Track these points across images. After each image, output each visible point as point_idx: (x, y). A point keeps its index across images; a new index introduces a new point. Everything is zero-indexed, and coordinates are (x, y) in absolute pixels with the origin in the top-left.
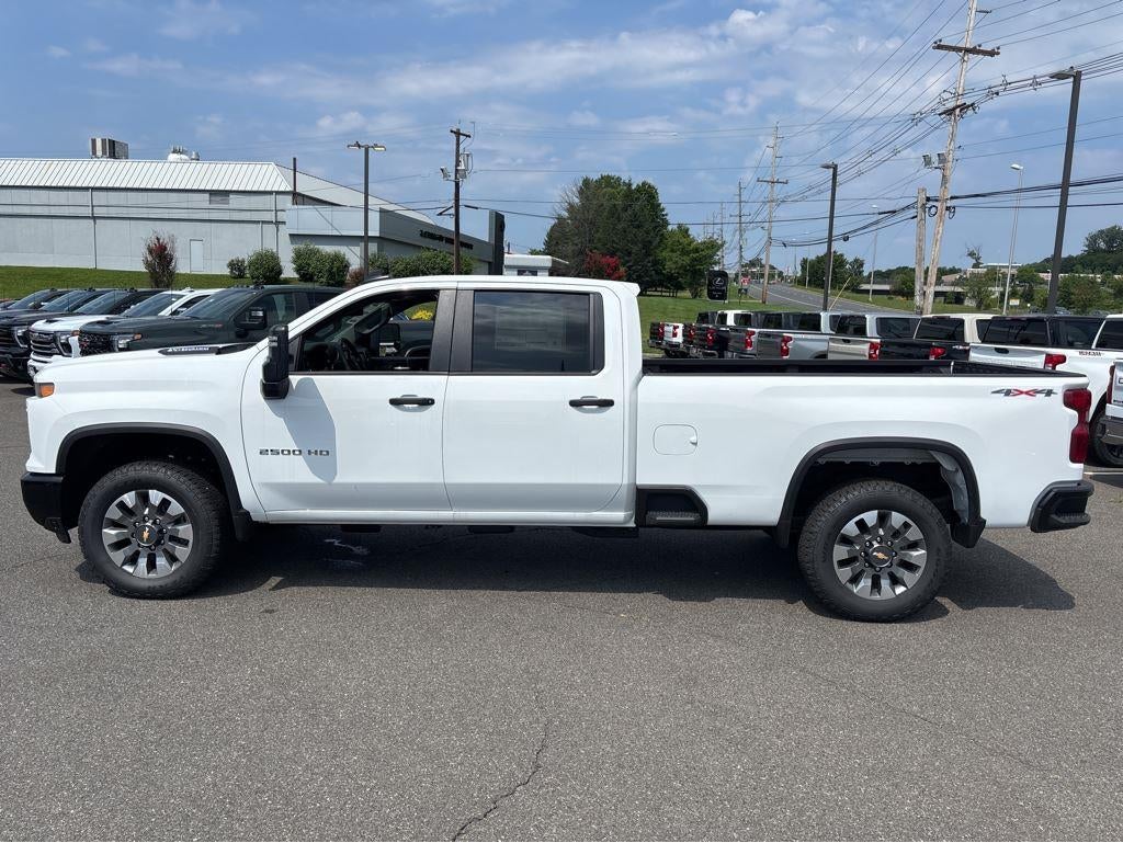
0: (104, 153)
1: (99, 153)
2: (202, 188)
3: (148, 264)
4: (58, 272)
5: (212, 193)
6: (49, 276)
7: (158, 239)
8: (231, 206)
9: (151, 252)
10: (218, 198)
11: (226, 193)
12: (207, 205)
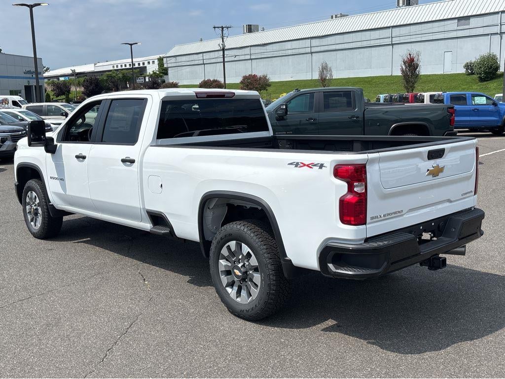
0: (403, 4)
1: (401, 4)
2: (453, 17)
3: (402, 71)
4: (370, 79)
5: (459, 19)
6: (365, 82)
7: (410, 55)
8: (471, 26)
9: (405, 63)
10: (463, 22)
11: (468, 18)
12: (456, 28)
